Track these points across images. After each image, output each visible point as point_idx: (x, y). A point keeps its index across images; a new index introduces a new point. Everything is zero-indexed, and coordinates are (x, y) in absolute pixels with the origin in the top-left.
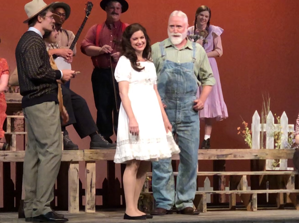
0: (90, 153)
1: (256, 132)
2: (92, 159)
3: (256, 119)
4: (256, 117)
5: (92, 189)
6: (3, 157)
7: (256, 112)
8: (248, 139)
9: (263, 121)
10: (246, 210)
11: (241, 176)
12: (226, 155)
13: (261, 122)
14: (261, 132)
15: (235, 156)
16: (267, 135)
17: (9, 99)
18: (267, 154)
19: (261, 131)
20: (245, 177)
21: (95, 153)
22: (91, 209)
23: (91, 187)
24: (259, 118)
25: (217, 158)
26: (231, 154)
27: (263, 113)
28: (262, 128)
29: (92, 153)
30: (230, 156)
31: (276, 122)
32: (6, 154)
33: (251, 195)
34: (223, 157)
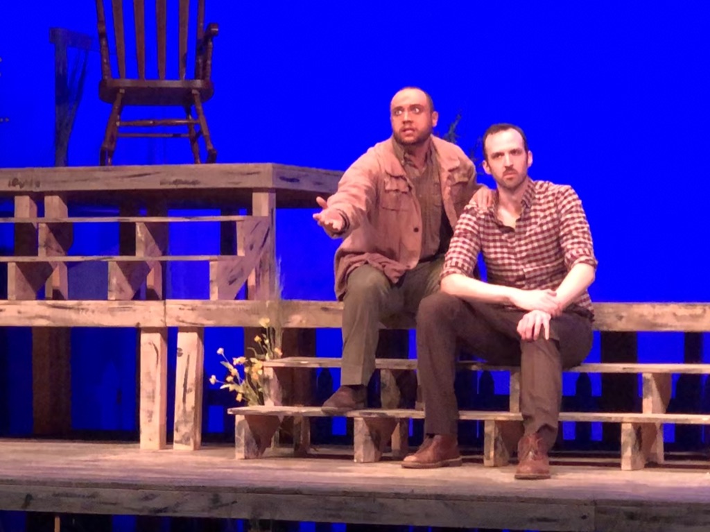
0: (180, 309)
2: (183, 322)
5: (187, 395)
21: (190, 308)
22: (184, 441)
23: (185, 391)
29: (183, 309)
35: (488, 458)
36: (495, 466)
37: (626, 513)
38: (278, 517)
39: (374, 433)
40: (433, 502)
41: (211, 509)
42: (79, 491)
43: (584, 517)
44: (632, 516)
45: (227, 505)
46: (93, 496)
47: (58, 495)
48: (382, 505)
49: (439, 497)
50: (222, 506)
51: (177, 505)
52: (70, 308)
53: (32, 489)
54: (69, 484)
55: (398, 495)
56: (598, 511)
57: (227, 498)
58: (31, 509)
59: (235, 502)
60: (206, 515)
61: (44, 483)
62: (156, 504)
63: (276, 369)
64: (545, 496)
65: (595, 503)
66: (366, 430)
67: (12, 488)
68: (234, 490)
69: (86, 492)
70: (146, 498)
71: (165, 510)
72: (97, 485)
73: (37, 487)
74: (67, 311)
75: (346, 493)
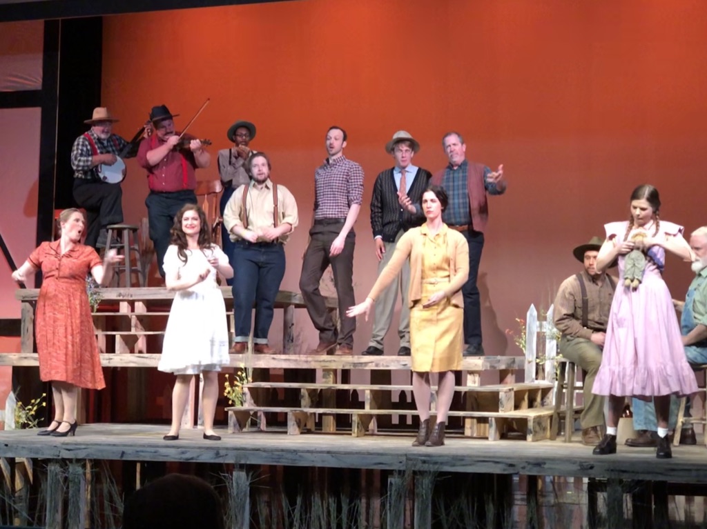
1: (531, 332)
3: (531, 315)
4: (532, 312)
6: (108, 361)
7: (532, 306)
12: (366, 364)
13: (539, 320)
14: (538, 333)
15: (377, 365)
16: (547, 337)
19: (539, 330)
24: (535, 313)
25: (354, 366)
26: (372, 362)
27: (541, 307)
28: (541, 326)
30: (370, 364)
32: (111, 357)
34: (361, 366)
35: (354, 433)
36: (358, 437)
37: (421, 460)
38: (248, 463)
39: (298, 420)
40: (325, 455)
41: (215, 458)
42: (149, 449)
43: (401, 462)
44: (424, 462)
45: (223, 456)
46: (155, 452)
47: (137, 452)
48: (300, 456)
49: (328, 452)
50: (220, 456)
51: (198, 456)
52: (147, 358)
53: (124, 449)
54: (143, 446)
55: (308, 451)
56: (407, 459)
57: (222, 452)
58: (124, 458)
59: (226, 455)
60: (212, 461)
61: (131, 446)
62: (188, 456)
63: (250, 389)
64: (381, 452)
65: (406, 455)
66: (294, 418)
67: (115, 449)
68: (227, 449)
69: (153, 450)
70: (183, 453)
71: (192, 459)
72: (158, 446)
73: (127, 448)
74: (145, 359)
75: (282, 450)
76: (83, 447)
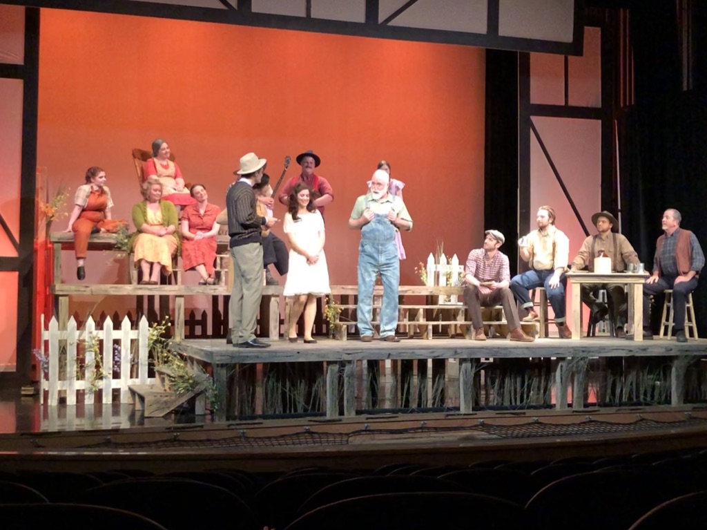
1: (430, 272)
3: (431, 260)
4: (431, 258)
6: (213, 291)
7: (431, 255)
8: (424, 278)
9: (437, 262)
10: (422, 339)
11: (418, 310)
12: (406, 291)
13: (435, 263)
14: (435, 272)
15: (413, 292)
16: (440, 274)
17: (219, 240)
18: (440, 291)
19: (435, 270)
20: (421, 311)
24: (433, 259)
27: (437, 255)
28: (436, 267)
31: (448, 263)
32: (216, 288)
33: (427, 326)
76: (360, 351)
